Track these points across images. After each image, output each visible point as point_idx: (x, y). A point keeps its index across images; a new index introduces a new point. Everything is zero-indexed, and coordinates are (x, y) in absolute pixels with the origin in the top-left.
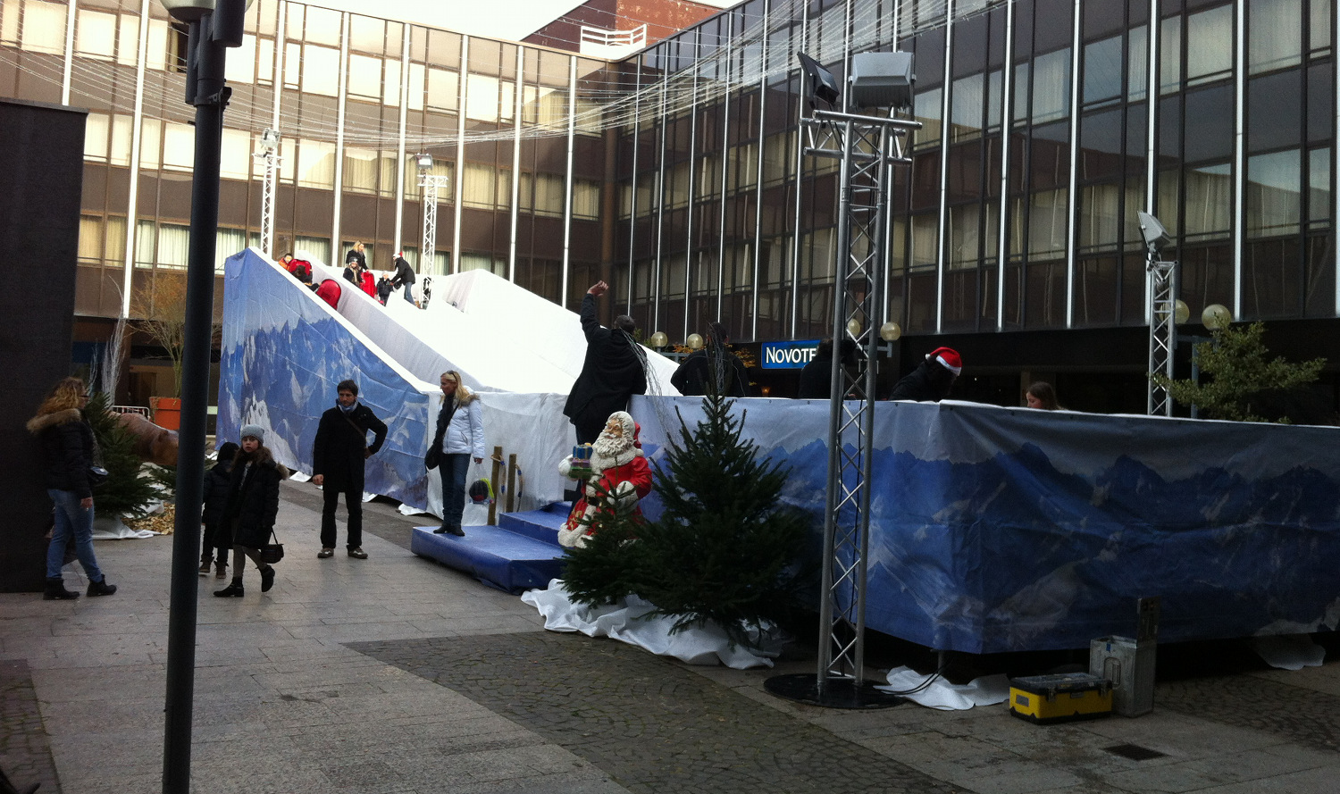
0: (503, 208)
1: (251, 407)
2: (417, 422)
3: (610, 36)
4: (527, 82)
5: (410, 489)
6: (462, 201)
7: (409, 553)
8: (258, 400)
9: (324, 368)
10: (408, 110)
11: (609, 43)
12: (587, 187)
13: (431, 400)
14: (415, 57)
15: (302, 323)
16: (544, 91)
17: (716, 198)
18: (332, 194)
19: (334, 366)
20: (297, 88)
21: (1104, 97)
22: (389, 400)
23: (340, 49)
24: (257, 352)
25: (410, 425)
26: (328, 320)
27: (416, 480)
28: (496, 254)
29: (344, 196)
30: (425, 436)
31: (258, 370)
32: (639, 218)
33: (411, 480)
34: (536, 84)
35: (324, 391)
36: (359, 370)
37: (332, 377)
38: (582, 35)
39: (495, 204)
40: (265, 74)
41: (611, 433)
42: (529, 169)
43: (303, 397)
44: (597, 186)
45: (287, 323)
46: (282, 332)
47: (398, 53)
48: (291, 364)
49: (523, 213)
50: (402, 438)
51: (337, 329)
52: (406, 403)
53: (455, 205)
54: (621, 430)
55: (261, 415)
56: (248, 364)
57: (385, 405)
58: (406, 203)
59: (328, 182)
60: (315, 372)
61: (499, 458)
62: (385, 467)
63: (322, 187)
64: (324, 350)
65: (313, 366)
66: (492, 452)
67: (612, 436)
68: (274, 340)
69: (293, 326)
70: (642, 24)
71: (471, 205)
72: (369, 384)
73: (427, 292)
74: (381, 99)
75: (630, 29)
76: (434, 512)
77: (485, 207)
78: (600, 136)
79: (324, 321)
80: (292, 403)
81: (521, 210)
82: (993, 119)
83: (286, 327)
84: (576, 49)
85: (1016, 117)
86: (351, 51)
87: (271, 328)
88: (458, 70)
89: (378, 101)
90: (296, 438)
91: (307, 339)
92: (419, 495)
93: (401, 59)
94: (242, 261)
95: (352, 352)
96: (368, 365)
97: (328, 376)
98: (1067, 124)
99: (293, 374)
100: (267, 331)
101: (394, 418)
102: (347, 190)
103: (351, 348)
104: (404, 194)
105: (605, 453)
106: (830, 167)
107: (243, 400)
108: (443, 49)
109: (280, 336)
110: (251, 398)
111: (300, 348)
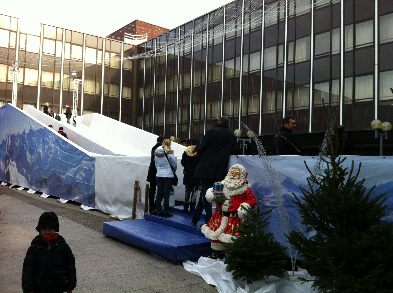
0: (98, 94)
1: (9, 164)
2: (90, 169)
3: (134, 37)
4: (106, 51)
5: (86, 198)
6: (84, 91)
7: (102, 235)
8: (12, 161)
9: (42, 148)
10: (64, 59)
11: (134, 39)
12: (127, 88)
13: (96, 160)
14: (67, 41)
15: (31, 131)
16: (113, 55)
17: (175, 91)
18: (37, 87)
19: (46, 147)
20: (24, 50)
21: (324, 53)
22: (74, 160)
23: (40, 37)
24: (11, 143)
25: (85, 171)
26: (43, 128)
27: (89, 195)
28: (96, 110)
29: (41, 88)
30: (94, 176)
31: (12, 149)
32: (146, 98)
33: (87, 194)
34: (110, 52)
35: (42, 157)
36: (59, 148)
37: (45, 151)
38: (125, 36)
39: (96, 93)
40: (13, 45)
41: (234, 176)
42: (107, 81)
43: (32, 160)
44: (131, 87)
45: (24, 131)
46: (22, 134)
47: (61, 39)
48: (27, 147)
49: (105, 96)
50: (81, 177)
51: (47, 131)
52: (83, 161)
53: (81, 92)
54: (240, 174)
55: (13, 167)
56: (7, 147)
57: (72, 163)
58: (63, 91)
59: (35, 84)
60: (38, 149)
61: (138, 186)
62: (73, 189)
63: (33, 85)
64: (41, 141)
65: (36, 147)
66: (134, 183)
67: (235, 178)
68: (19, 138)
69: (27, 131)
70: (146, 33)
71: (87, 93)
72: (64, 154)
73: (75, 121)
74: (55, 55)
75: (141, 35)
76: (100, 209)
77: (92, 93)
78: (131, 70)
79: (41, 129)
80: (27, 162)
81: (104, 95)
82: (280, 61)
83: (24, 132)
84: (123, 41)
85: (289, 60)
86: (44, 38)
87: (17, 133)
88: (82, 46)
89: (54, 55)
90: (29, 176)
91: (33, 137)
92: (91, 201)
93: (62, 41)
94: (5, 108)
95: (55, 141)
96: (63, 146)
97: (43, 151)
98: (309, 62)
99: (27, 151)
100: (16, 134)
101: (77, 168)
102: (42, 86)
103: (54, 139)
104: (63, 88)
105: (232, 187)
106: (218, 79)
107: (6, 162)
108: (77, 38)
109: (21, 136)
110: (9, 160)
111: (30, 140)
